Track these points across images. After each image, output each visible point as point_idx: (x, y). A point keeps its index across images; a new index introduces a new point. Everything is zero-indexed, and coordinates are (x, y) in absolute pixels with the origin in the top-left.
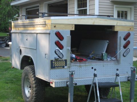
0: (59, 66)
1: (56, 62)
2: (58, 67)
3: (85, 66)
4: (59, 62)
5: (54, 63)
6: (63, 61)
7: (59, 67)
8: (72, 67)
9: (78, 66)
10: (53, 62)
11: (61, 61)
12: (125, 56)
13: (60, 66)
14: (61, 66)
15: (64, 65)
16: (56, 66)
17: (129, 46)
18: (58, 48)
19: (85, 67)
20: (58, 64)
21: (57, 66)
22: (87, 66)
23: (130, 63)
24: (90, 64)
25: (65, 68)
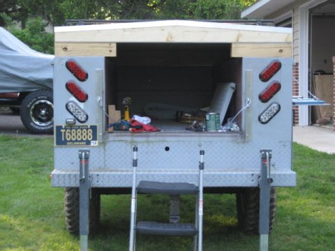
0: (76, 141)
1: (68, 130)
2: (73, 142)
3: (148, 142)
4: (76, 130)
5: (65, 133)
6: (87, 129)
7: (78, 143)
8: (112, 143)
9: (126, 142)
10: (63, 131)
11: (82, 129)
12: (264, 121)
13: (79, 139)
14: (82, 141)
15: (90, 139)
16: (68, 139)
17: (278, 97)
18: (73, 99)
19: (146, 145)
20: (74, 134)
21: (71, 141)
22: (152, 142)
23: (280, 142)
24: (161, 139)
25: (92, 144)
